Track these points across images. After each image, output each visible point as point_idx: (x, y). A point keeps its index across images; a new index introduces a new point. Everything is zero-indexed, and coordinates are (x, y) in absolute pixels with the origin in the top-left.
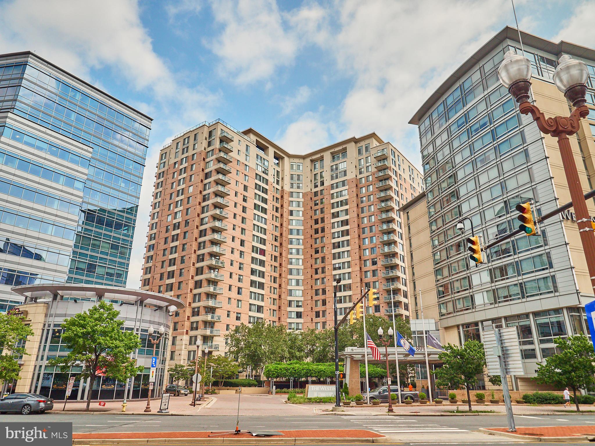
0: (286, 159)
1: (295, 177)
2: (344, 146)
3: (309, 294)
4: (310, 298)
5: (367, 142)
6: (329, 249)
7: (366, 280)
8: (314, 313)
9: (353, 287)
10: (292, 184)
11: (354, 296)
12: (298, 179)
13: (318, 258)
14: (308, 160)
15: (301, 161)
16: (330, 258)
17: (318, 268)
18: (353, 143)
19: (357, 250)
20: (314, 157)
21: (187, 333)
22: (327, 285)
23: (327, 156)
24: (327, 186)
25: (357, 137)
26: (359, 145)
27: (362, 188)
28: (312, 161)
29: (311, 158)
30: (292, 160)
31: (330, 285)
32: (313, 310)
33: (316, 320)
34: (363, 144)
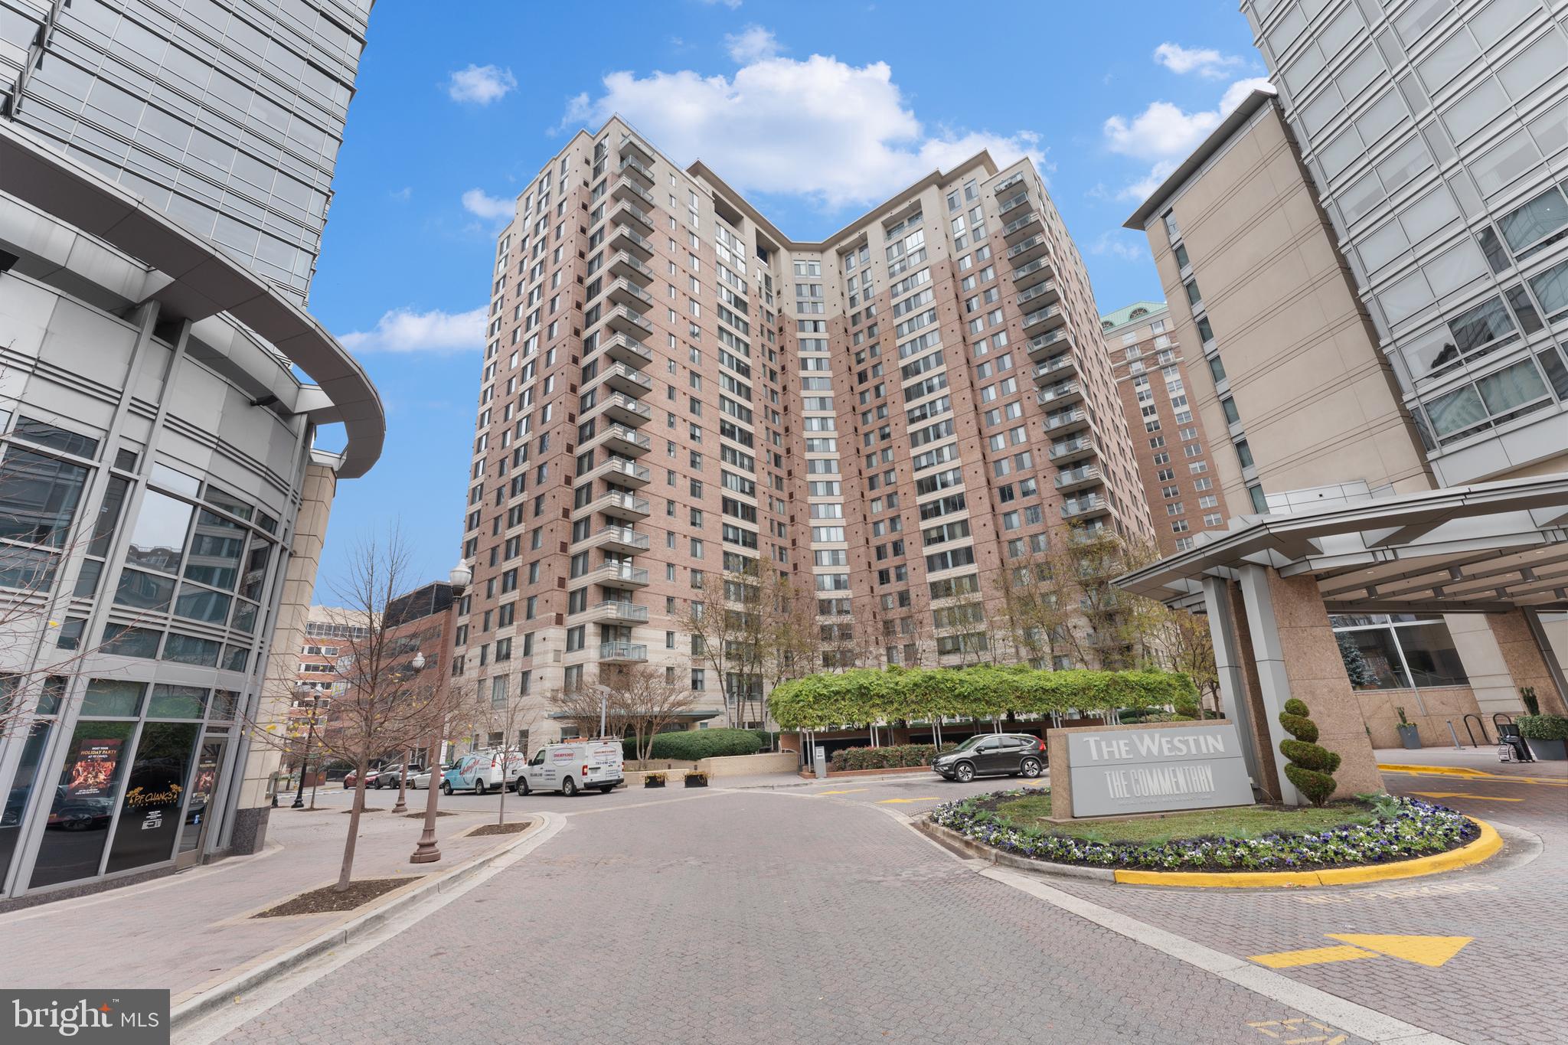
0: (783, 251)
1: (806, 290)
2: (913, 200)
3: (860, 533)
4: (863, 541)
5: (967, 177)
6: (900, 426)
7: (1001, 481)
8: (876, 575)
9: (969, 500)
10: (800, 303)
11: (973, 521)
12: (813, 294)
13: (874, 453)
14: (832, 253)
15: (817, 256)
16: (903, 445)
17: (877, 475)
18: (935, 188)
19: (972, 415)
20: (844, 243)
21: (559, 620)
22: (902, 505)
23: (875, 231)
24: (882, 294)
25: (944, 172)
26: (948, 190)
27: (967, 278)
28: (841, 253)
29: (837, 247)
30: (795, 255)
31: (911, 505)
32: (873, 568)
33: (880, 589)
34: (958, 184)
